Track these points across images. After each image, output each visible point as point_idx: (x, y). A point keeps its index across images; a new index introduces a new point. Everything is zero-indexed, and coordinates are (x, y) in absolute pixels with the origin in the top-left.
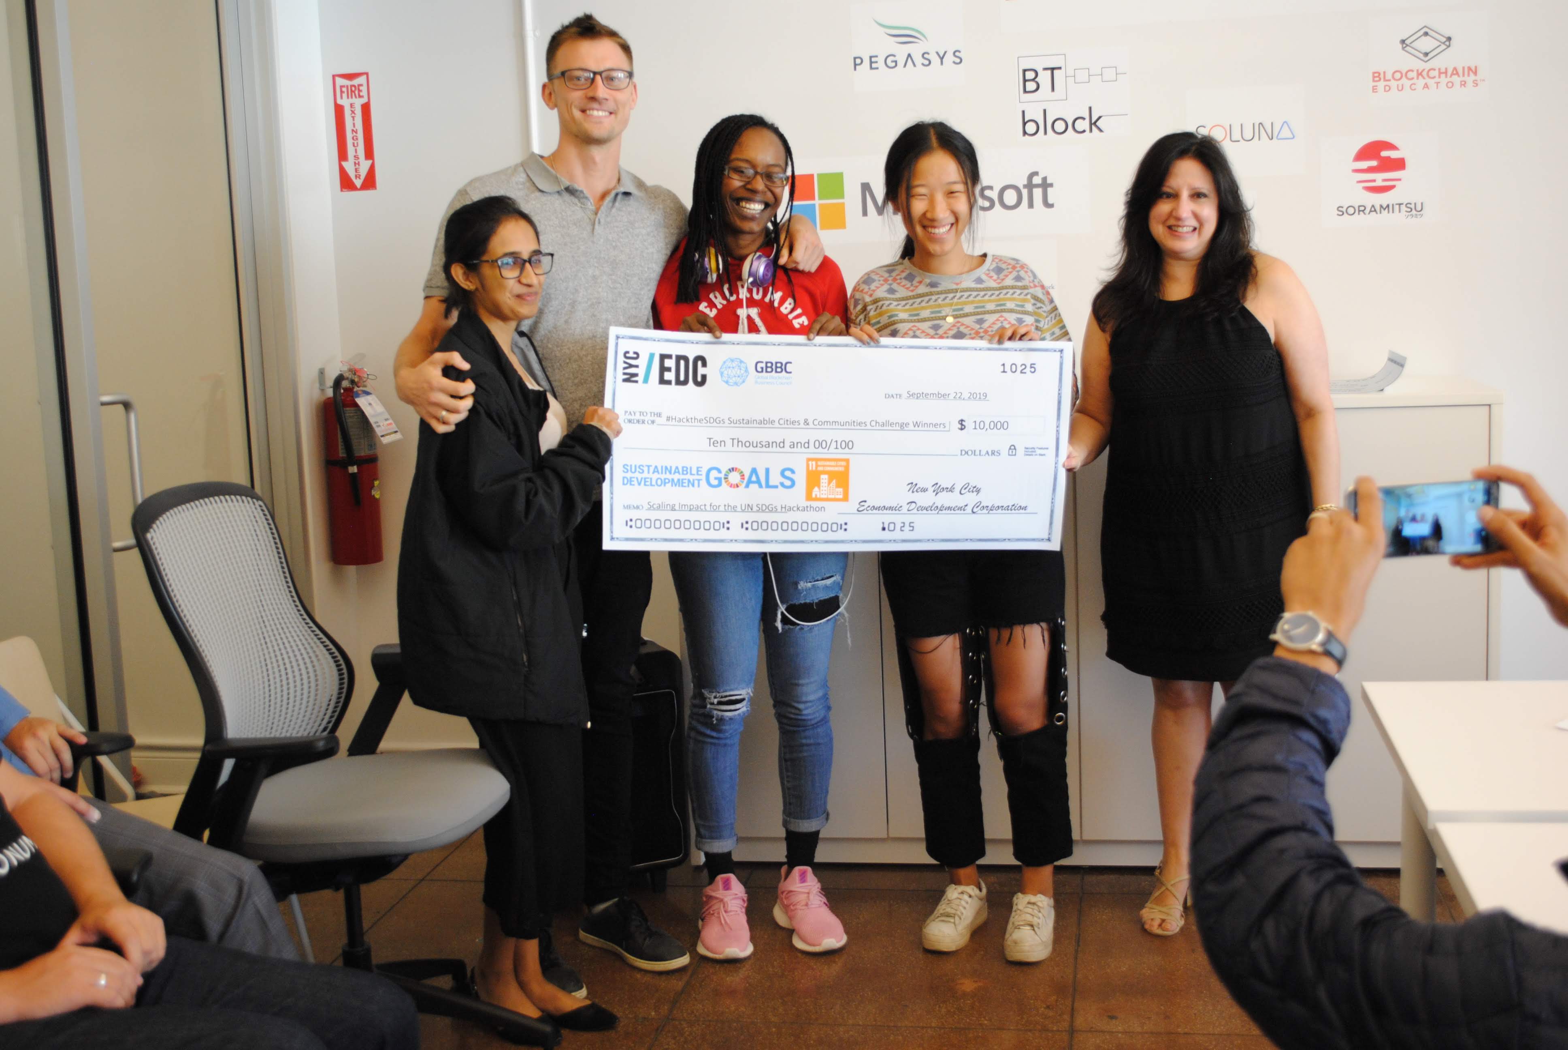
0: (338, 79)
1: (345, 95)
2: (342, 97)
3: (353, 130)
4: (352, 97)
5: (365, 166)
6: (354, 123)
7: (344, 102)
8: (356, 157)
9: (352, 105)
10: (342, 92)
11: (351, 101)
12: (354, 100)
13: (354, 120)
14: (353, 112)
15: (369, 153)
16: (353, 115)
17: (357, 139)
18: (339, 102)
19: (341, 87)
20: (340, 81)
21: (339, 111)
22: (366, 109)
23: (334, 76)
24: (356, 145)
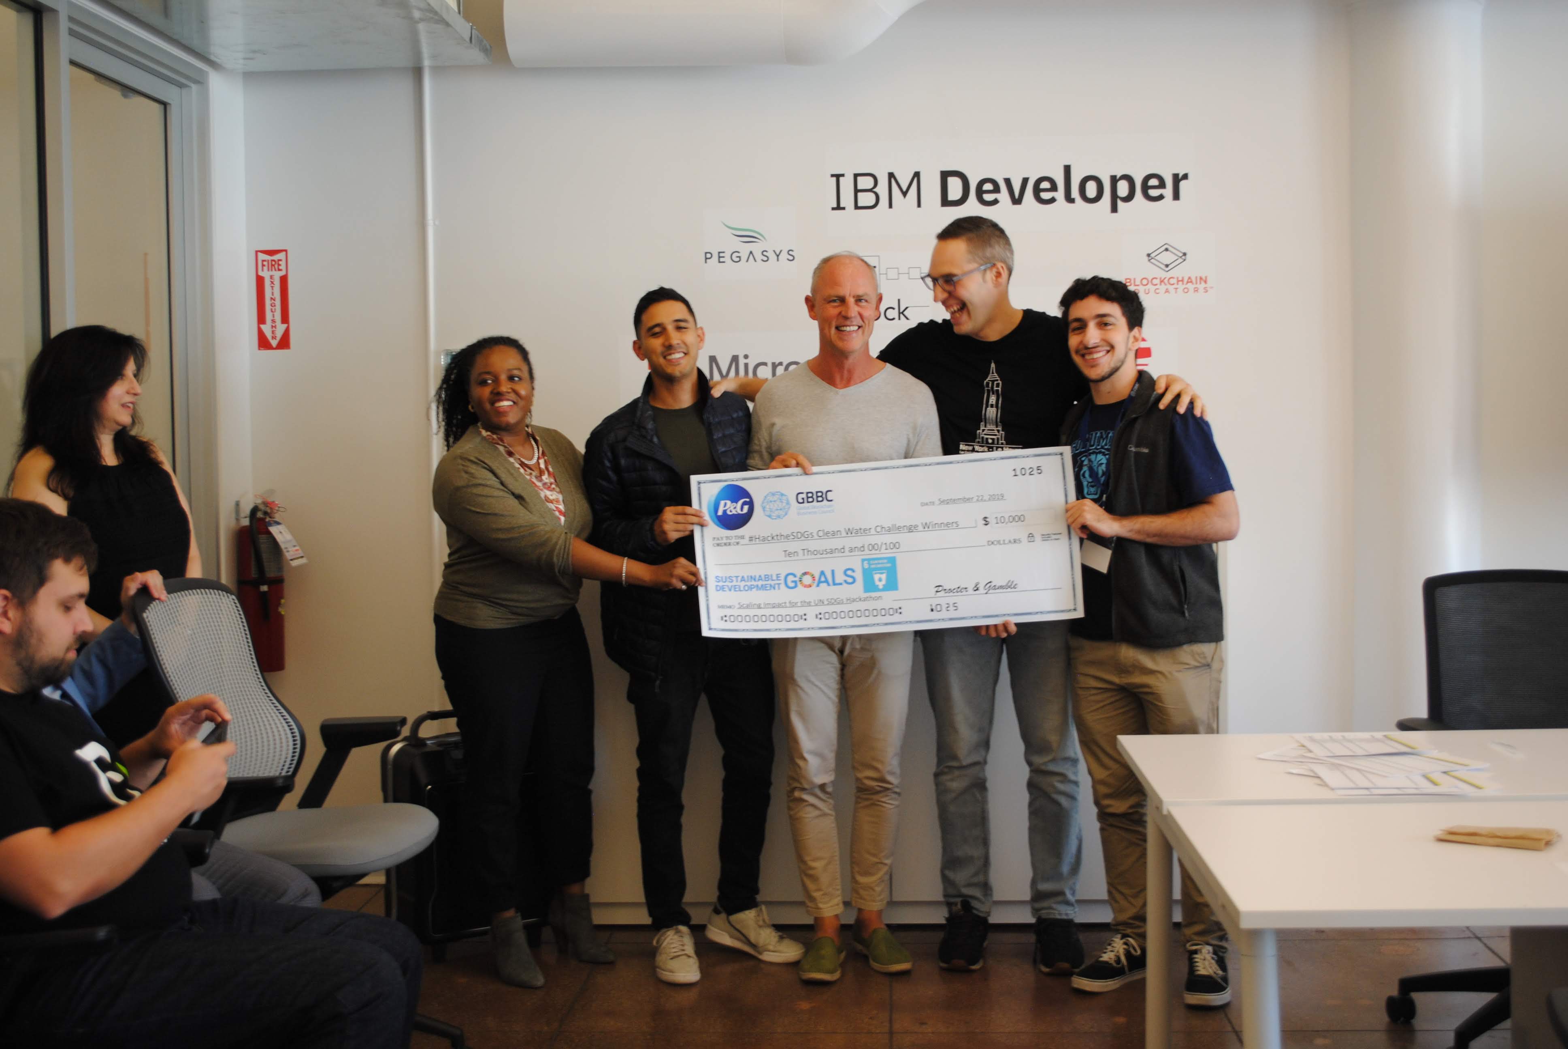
0: (260, 254)
1: (265, 268)
2: (263, 270)
3: (272, 298)
4: (272, 270)
5: (281, 329)
6: (272, 292)
7: (265, 274)
8: (273, 321)
9: (271, 277)
10: (263, 265)
11: (271, 273)
12: (274, 273)
13: (273, 289)
14: (272, 283)
15: (285, 319)
16: (272, 285)
17: (275, 306)
18: (261, 273)
19: (263, 261)
20: (262, 256)
21: (260, 281)
22: (284, 280)
23: (257, 252)
24: (273, 310)
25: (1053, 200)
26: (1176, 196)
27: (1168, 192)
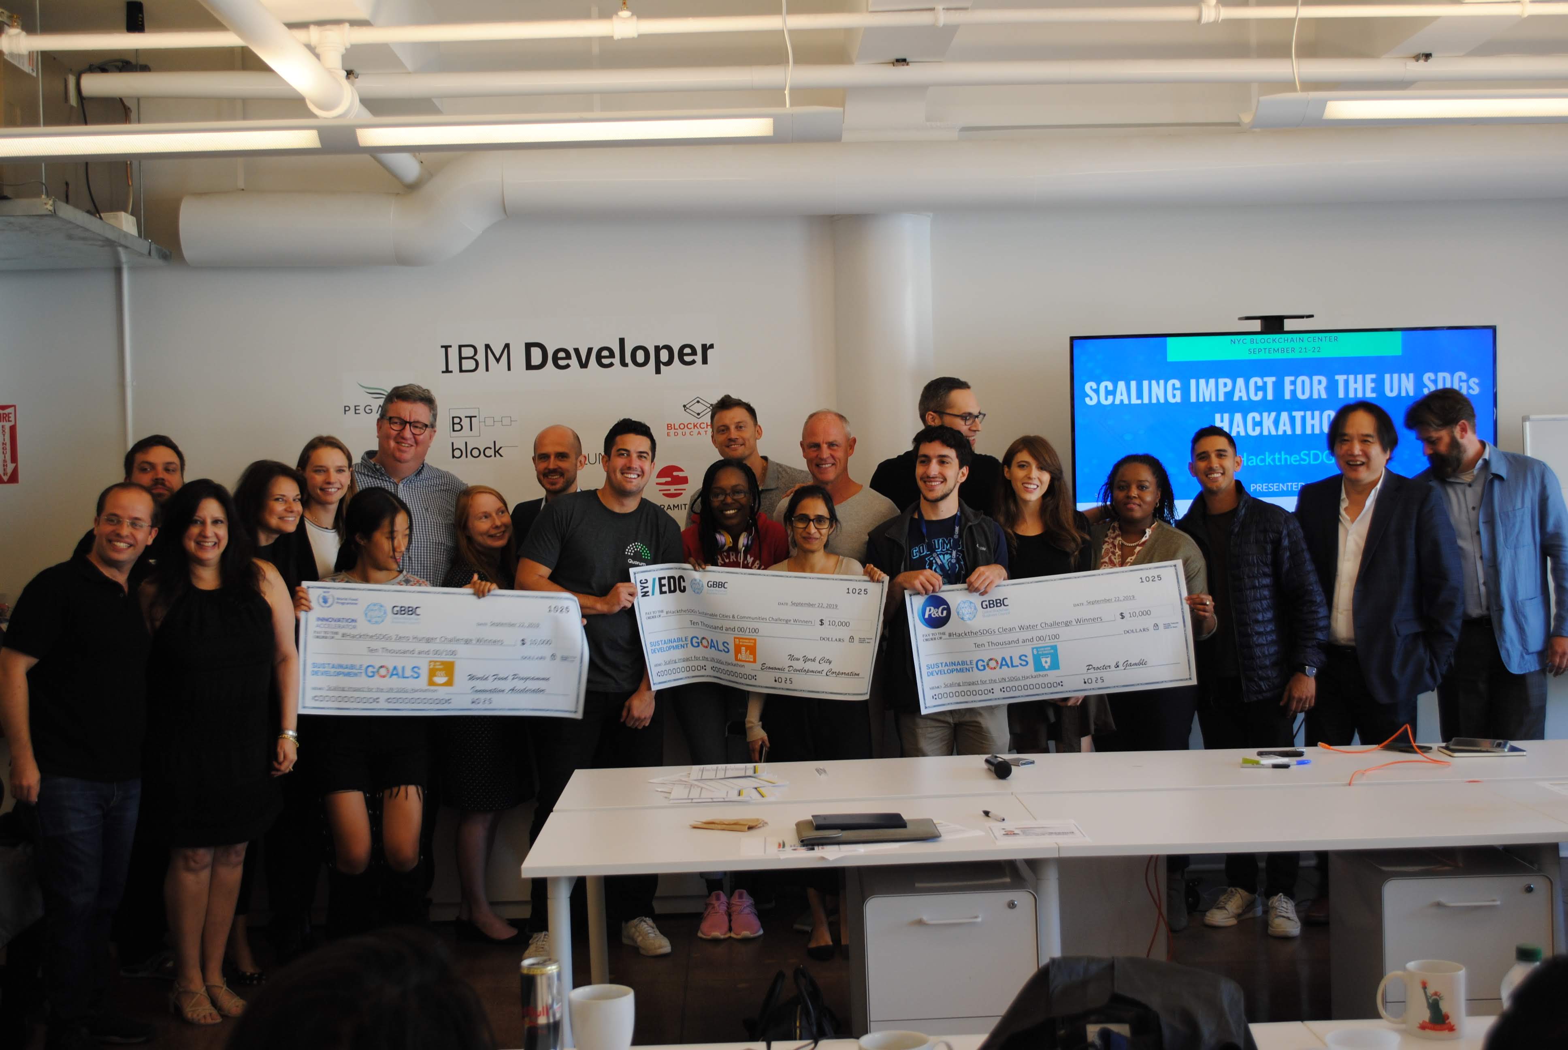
25: (611, 365)
26: (705, 361)
27: (699, 358)
